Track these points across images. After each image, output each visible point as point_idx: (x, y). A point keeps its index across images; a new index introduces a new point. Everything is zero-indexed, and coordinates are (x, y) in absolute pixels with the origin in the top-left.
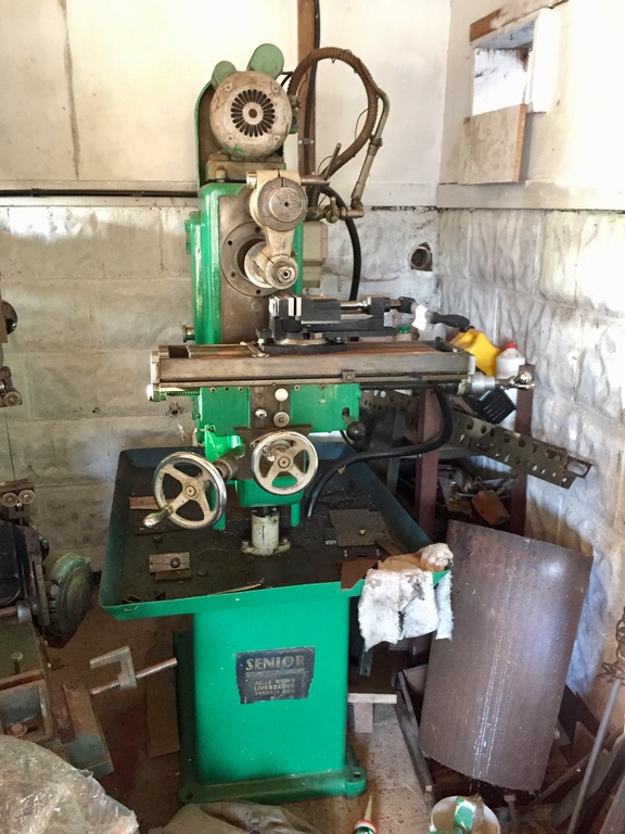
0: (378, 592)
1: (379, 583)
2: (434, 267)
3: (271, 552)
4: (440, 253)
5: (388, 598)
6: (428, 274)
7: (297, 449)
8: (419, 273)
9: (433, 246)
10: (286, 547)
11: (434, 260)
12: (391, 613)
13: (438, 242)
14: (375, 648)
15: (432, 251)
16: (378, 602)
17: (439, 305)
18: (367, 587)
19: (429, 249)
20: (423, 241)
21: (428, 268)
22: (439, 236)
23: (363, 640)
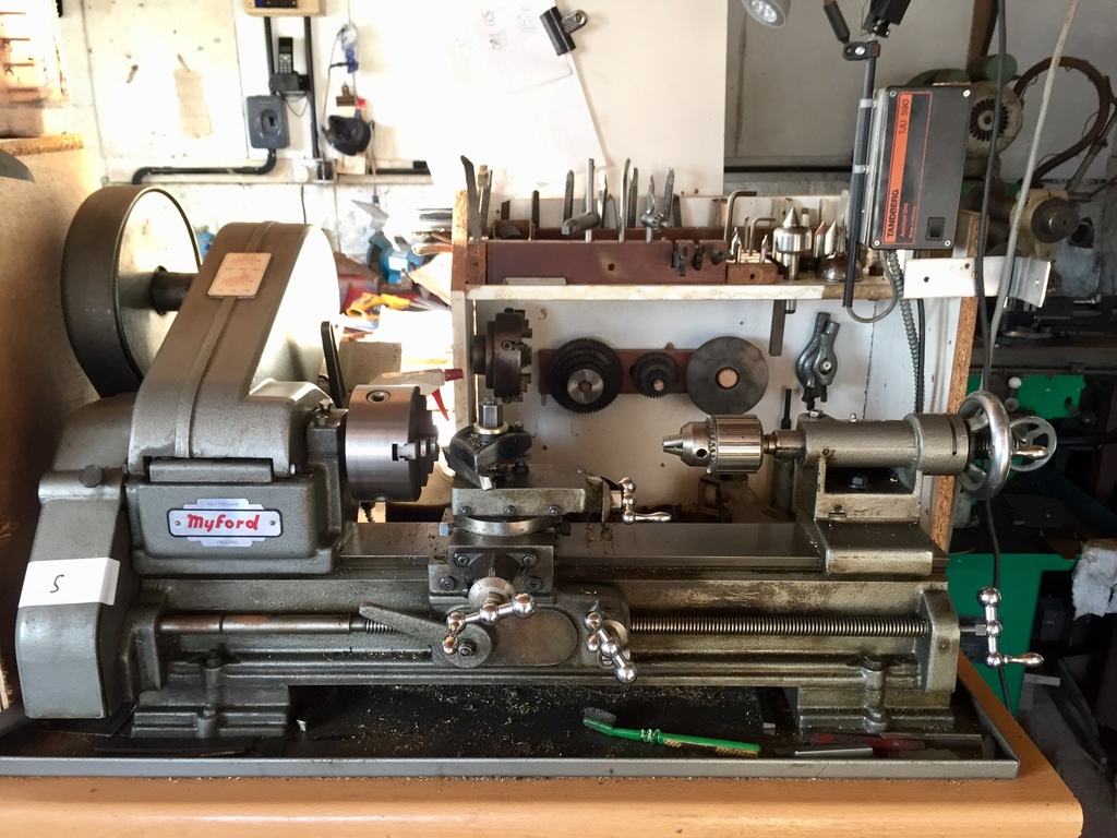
0: (1094, 567)
1: (1095, 559)
2: (1096, 246)
3: (963, 526)
4: (1104, 230)
5: (1102, 574)
6: (1088, 251)
7: (1038, 432)
8: (1077, 249)
9: (1095, 221)
10: (976, 523)
11: (1096, 237)
12: (1103, 587)
13: (1103, 217)
14: (1083, 618)
15: (1095, 227)
16: (1091, 576)
17: (1097, 285)
18: (1082, 562)
19: (1091, 224)
20: (1086, 216)
21: (1089, 245)
22: (1104, 210)
23: (1074, 609)
